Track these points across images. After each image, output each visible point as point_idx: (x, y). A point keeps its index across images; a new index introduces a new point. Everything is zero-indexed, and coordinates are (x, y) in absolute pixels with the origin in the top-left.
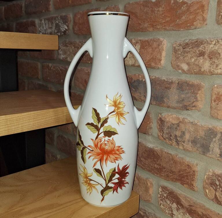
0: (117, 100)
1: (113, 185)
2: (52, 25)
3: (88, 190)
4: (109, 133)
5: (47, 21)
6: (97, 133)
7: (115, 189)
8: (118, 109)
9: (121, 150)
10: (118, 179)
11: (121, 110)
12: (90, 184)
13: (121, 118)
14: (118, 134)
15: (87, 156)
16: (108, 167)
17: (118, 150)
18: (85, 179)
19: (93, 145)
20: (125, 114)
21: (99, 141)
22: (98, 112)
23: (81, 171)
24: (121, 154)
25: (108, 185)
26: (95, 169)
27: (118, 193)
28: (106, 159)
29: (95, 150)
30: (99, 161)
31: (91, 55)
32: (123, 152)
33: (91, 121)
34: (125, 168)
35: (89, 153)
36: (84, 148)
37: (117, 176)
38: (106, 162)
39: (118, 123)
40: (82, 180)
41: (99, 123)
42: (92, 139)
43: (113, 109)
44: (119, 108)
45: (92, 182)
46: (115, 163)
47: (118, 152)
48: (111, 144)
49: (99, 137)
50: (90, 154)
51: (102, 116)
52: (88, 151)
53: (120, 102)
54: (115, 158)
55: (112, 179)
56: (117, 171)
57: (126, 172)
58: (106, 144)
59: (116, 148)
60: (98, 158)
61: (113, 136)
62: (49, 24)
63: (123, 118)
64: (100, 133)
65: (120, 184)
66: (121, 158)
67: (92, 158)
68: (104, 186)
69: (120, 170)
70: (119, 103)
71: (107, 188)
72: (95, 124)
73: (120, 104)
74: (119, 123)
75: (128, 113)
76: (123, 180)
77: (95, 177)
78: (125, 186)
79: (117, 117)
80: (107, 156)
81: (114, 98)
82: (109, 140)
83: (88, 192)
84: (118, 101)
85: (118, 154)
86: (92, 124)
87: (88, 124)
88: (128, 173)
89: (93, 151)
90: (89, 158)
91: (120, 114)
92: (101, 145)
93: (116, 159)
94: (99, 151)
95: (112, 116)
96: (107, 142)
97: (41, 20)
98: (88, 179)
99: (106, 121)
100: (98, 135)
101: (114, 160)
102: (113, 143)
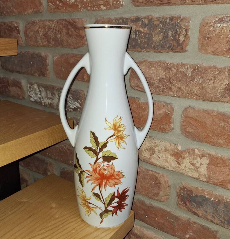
0: (117, 123)
1: (112, 209)
3: (87, 212)
4: (109, 158)
6: (95, 158)
7: (114, 212)
8: (117, 133)
9: (121, 175)
10: (118, 202)
11: (121, 133)
12: (88, 207)
13: (121, 142)
14: (117, 159)
15: (85, 180)
16: (108, 191)
17: (117, 175)
18: (83, 202)
19: (91, 169)
20: (125, 137)
21: (98, 166)
22: (96, 136)
23: (79, 193)
24: (121, 179)
25: (107, 209)
26: (94, 193)
27: (117, 215)
28: (106, 184)
29: (94, 175)
30: (98, 186)
31: (89, 72)
32: (123, 176)
33: (89, 145)
34: (124, 192)
35: (87, 177)
36: (82, 172)
37: (117, 200)
38: (105, 187)
39: (118, 148)
40: (80, 201)
41: (97, 148)
42: (90, 164)
43: (112, 132)
44: (119, 131)
45: (90, 205)
46: (114, 187)
47: (117, 177)
48: (110, 169)
49: (98, 162)
50: (88, 179)
51: (101, 140)
52: (86, 175)
53: (120, 125)
54: (115, 183)
55: (111, 203)
56: (116, 195)
57: (126, 195)
58: (105, 169)
59: (116, 173)
60: (97, 183)
61: (112, 161)
63: (123, 142)
64: (98, 158)
65: (120, 207)
66: (120, 182)
67: (90, 182)
68: (103, 209)
69: (120, 194)
70: (120, 126)
71: (106, 211)
72: (93, 148)
73: (120, 127)
74: (119, 147)
75: (129, 135)
76: (123, 202)
77: (94, 200)
78: (124, 208)
79: (117, 141)
80: (106, 181)
81: (114, 120)
82: (108, 165)
83: (86, 214)
84: (118, 124)
85: (118, 179)
86: (90, 149)
87: (86, 148)
88: (128, 195)
89: (91, 175)
90: (87, 182)
91: (120, 138)
92: (100, 170)
93: (116, 184)
94: (98, 176)
95: (112, 140)
96: (106, 167)
98: (86, 202)
99: (105, 146)
100: (97, 160)
101: (114, 184)
102: (112, 168)
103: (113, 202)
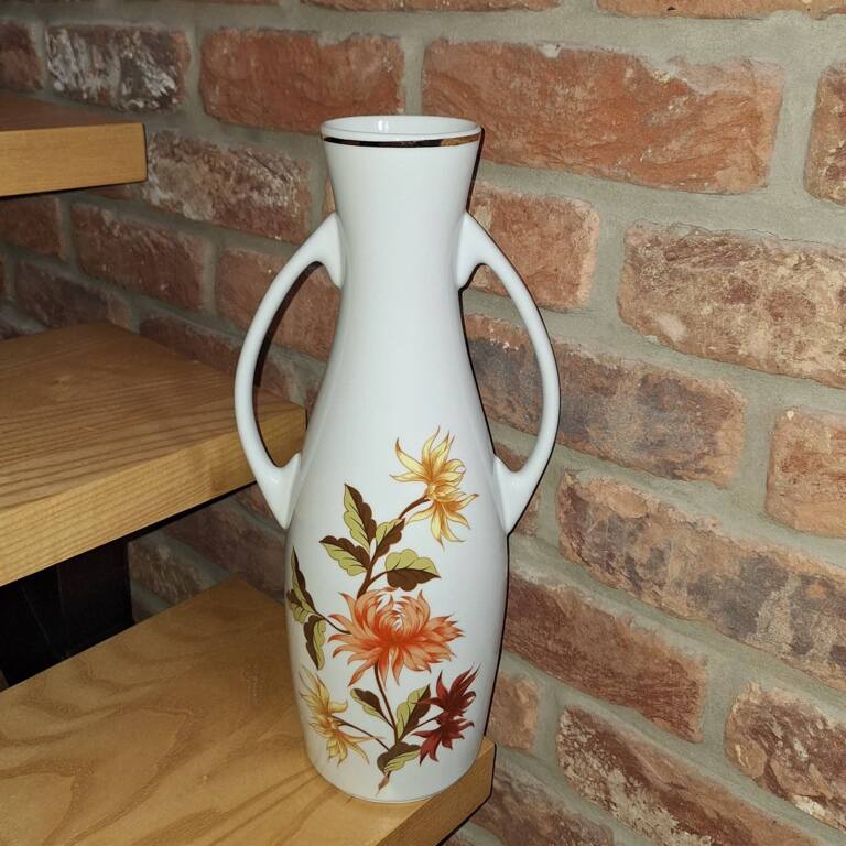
0: (437, 456)
1: (420, 741)
2: (104, 60)
3: (333, 752)
4: (407, 577)
5: (81, 43)
6: (361, 577)
7: (428, 751)
8: (438, 490)
9: (448, 631)
10: (439, 719)
11: (449, 490)
12: (337, 734)
13: (449, 522)
14: (437, 577)
15: (327, 649)
16: (404, 686)
17: (438, 630)
18: (321, 717)
19: (346, 613)
20: (463, 504)
21: (372, 601)
22: (365, 501)
23: (305, 686)
24: (449, 643)
25: (404, 740)
26: (358, 692)
27: (436, 760)
28: (398, 662)
29: (356, 629)
30: (372, 669)
31: (337, 279)
32: (457, 633)
33: (341, 532)
34: (462, 683)
35: (333, 638)
36: (317, 619)
37: (435, 711)
38: (398, 668)
39: (440, 541)
40: (310, 714)
41: (369, 542)
42: (345, 596)
43: (419, 489)
44: (442, 485)
45: (343, 729)
46: (427, 672)
47: (438, 638)
48: (412, 612)
49: (370, 588)
50: (336, 644)
51: (383, 516)
52: (331, 631)
53: (445, 464)
54: (429, 657)
55: (418, 721)
56: (434, 694)
57: (467, 692)
58: (395, 613)
59: (431, 626)
60: (367, 659)
61: (420, 587)
62: (91, 54)
63: (455, 519)
64: (373, 575)
65: (447, 732)
66: (448, 654)
67: (345, 655)
68: (390, 743)
69: (446, 691)
70: (444, 468)
71: (400, 749)
72: (356, 544)
73: (447, 471)
74: (443, 539)
75: (476, 495)
76: (456, 718)
77: (357, 714)
78: (462, 737)
79: (437, 519)
80: (400, 652)
81: (426, 449)
82: (405, 600)
83: (330, 757)
84: (439, 461)
85: (439, 645)
86: (344, 544)
87: (329, 540)
88: (473, 694)
89: (348, 633)
90: (334, 655)
91: (446, 508)
92: (378, 617)
93: (434, 659)
94: (370, 635)
95: (417, 517)
96: (400, 607)
97: (55, 32)
98: (331, 720)
99: (395, 534)
100: (368, 581)
101: (426, 661)
102: (421, 608)
103: (421, 720)
